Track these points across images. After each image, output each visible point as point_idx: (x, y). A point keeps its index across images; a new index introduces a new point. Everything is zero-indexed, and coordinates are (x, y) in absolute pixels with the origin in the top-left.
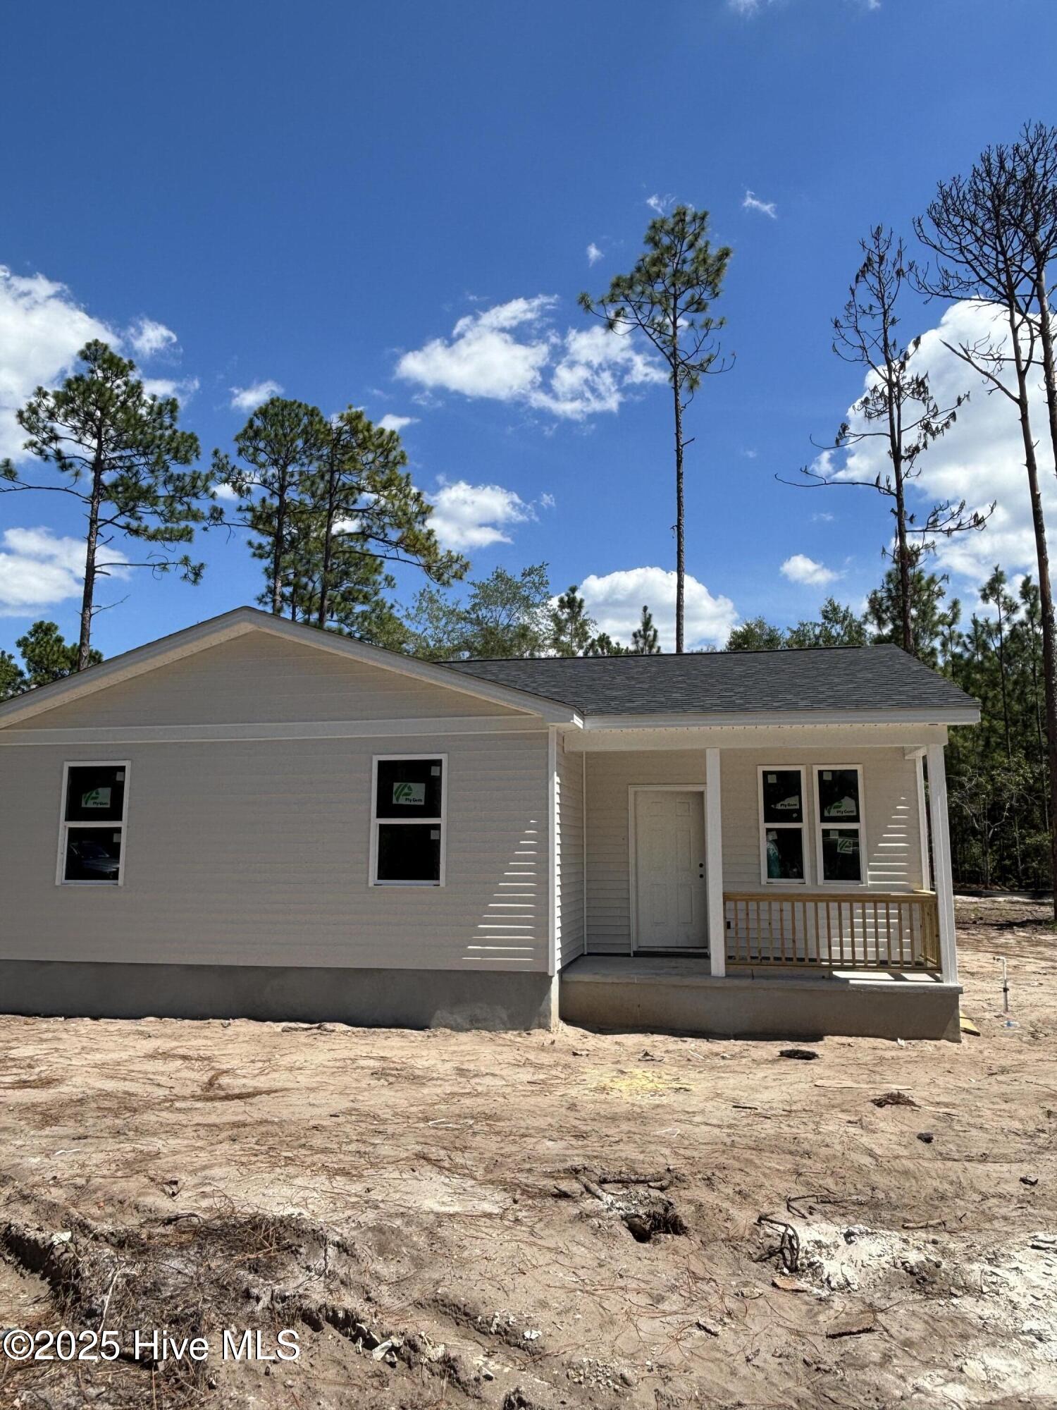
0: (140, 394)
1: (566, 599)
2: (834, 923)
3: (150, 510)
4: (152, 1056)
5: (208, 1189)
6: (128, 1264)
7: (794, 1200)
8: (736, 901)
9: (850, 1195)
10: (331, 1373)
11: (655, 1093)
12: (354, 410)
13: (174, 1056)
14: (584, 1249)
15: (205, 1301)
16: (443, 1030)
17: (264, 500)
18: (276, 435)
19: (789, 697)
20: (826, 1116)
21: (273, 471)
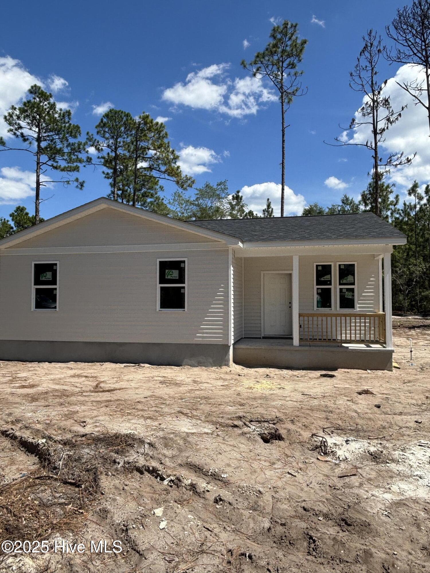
0: (55, 108)
1: (235, 196)
2: (343, 325)
3: (61, 158)
4: (73, 376)
5: (98, 424)
6: (68, 450)
7: (326, 428)
8: (304, 317)
9: (348, 427)
10: (148, 489)
11: (271, 389)
12: (145, 114)
13: (82, 376)
14: (244, 446)
15: (99, 464)
16: (187, 366)
17: (108, 154)
18: (113, 125)
19: (327, 234)
20: (338, 398)
21: (111, 141)
